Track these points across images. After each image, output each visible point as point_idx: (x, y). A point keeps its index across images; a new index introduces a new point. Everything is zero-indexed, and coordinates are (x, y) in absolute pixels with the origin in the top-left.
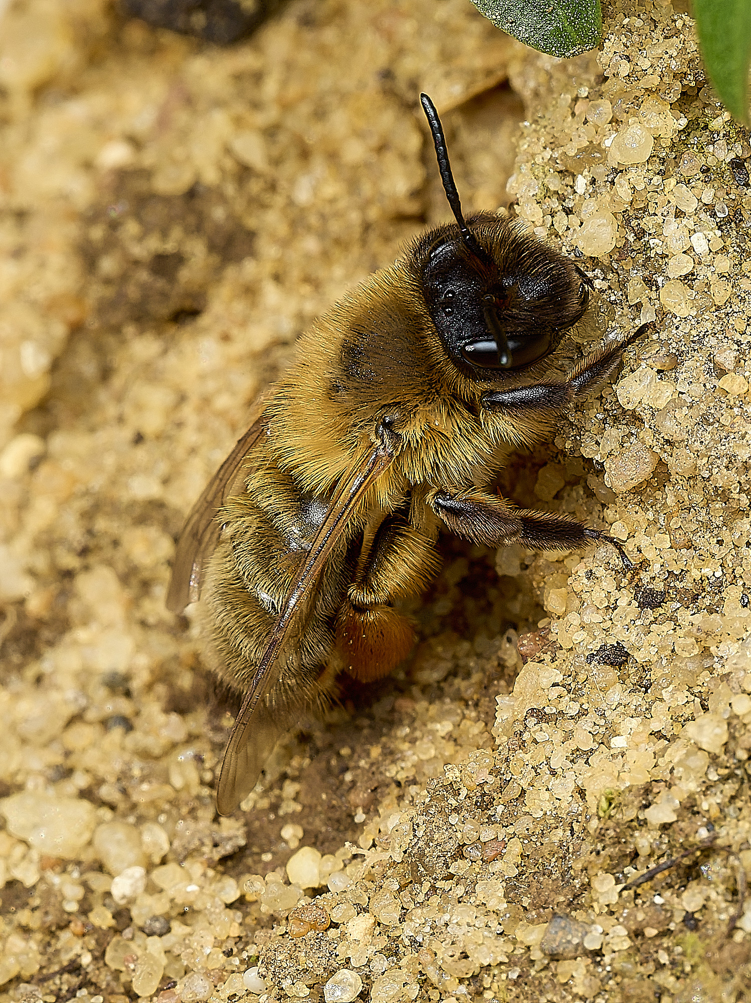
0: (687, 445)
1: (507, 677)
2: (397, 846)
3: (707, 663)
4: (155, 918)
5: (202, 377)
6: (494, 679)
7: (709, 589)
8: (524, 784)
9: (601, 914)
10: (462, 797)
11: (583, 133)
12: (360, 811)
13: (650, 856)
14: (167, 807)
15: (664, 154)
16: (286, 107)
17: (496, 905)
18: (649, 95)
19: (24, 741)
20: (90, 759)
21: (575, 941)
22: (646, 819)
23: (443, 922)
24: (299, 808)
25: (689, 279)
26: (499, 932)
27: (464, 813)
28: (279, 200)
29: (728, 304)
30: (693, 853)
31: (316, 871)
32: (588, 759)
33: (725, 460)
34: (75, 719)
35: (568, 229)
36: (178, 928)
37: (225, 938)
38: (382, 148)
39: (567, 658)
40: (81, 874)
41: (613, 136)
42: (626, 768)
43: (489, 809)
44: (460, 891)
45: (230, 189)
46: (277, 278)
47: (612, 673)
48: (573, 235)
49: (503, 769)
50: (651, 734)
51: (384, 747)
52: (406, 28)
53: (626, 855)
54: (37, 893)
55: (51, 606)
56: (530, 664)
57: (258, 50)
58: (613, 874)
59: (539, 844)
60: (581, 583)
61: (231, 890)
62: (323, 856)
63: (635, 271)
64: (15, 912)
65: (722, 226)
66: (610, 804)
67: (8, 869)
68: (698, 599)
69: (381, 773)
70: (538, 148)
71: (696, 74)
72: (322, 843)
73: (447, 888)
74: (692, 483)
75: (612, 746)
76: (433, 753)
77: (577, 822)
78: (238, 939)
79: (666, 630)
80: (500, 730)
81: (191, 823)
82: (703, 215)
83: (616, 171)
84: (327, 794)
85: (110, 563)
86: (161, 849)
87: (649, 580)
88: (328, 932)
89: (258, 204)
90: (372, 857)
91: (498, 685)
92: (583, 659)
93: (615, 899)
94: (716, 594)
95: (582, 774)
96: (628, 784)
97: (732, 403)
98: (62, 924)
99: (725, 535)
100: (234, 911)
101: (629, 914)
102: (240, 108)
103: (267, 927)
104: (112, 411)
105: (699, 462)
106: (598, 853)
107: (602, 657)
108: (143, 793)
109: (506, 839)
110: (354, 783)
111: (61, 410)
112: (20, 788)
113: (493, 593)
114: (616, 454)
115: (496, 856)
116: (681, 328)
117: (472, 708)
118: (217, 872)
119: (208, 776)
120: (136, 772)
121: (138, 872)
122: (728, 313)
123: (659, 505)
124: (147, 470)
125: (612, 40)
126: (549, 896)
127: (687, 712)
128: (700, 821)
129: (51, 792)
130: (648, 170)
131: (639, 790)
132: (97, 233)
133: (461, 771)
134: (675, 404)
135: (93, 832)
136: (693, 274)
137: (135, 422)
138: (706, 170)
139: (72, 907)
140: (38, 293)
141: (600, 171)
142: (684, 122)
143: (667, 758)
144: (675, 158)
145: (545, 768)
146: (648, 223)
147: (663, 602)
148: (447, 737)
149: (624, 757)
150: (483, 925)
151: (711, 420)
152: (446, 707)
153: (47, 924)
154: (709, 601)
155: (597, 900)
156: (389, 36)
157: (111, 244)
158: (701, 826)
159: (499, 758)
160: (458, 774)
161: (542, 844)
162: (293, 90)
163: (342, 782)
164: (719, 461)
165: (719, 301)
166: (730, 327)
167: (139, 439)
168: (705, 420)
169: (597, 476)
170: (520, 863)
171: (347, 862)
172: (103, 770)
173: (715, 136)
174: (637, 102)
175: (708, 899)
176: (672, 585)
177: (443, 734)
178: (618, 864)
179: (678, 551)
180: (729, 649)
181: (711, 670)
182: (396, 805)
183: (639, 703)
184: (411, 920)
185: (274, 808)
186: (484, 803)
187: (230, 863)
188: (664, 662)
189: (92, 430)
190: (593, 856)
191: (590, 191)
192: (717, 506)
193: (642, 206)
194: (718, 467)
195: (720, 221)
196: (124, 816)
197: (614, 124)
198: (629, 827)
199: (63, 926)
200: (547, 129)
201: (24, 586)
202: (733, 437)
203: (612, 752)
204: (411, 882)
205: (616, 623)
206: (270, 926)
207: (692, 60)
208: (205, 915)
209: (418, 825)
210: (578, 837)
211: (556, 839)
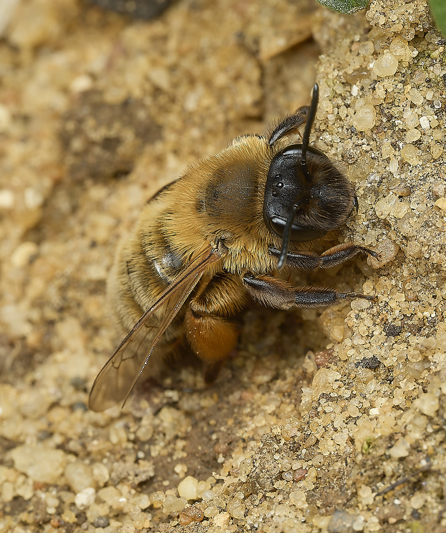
0: (416, 239)
1: (308, 379)
2: (243, 472)
3: (426, 366)
4: (100, 518)
5: (131, 209)
6: (300, 380)
7: (428, 324)
8: (318, 436)
9: (363, 510)
10: (282, 444)
11: (357, 61)
12: (221, 456)
13: (392, 476)
14: (108, 454)
15: (404, 71)
16: (182, 54)
17: (301, 506)
18: (396, 37)
19: (25, 417)
20: (63, 427)
21: (348, 525)
22: (390, 455)
23: (270, 515)
24: (185, 455)
25: (418, 143)
26: (303, 521)
27: (283, 453)
28: (176, 108)
29: (440, 158)
30: (418, 474)
31: (195, 490)
32: (356, 422)
33: (438, 247)
34: (55, 405)
35: (347, 116)
36: (114, 524)
37: (141, 528)
38: (237, 77)
39: (343, 365)
40: (58, 492)
41: (374, 62)
42: (379, 426)
43: (298, 452)
44: (280, 498)
45: (148, 101)
46: (176, 152)
47: (370, 373)
48: (350, 119)
49: (306, 428)
50: (393, 407)
51: (235, 419)
52: (252, 9)
53: (378, 476)
54: (31, 503)
55: (41, 340)
56: (322, 369)
57: (165, 23)
58: (371, 487)
59: (326, 471)
60: (352, 321)
61: (145, 501)
62: (199, 482)
63: (387, 140)
64: (19, 514)
65: (437, 113)
66: (369, 446)
67: (14, 490)
68: (421, 330)
69: (234, 434)
70: (330, 70)
71: (424, 24)
72: (199, 475)
73: (272, 496)
74: (418, 261)
75: (370, 414)
76: (264, 422)
77: (350, 457)
78: (149, 529)
79: (402, 347)
80: (304, 407)
81: (121, 464)
82: (427, 107)
83: (375, 82)
84: (202, 447)
85: (76, 316)
86: (104, 478)
87: (392, 320)
88: (203, 522)
89: (164, 110)
90: (228, 481)
91: (303, 384)
92: (353, 365)
93: (371, 502)
94: (432, 327)
95: (352, 430)
96: (380, 435)
97: (442, 215)
98: (47, 520)
99: (438, 292)
100: (147, 513)
101: (380, 510)
102: (155, 55)
103: (166, 522)
104: (77, 229)
105: (423, 249)
106: (362, 475)
107: (364, 363)
108: (95, 445)
109: (307, 468)
110: (218, 440)
111: (47, 230)
112: (22, 443)
113: (300, 332)
114: (374, 245)
115: (301, 478)
116: (413, 172)
117: (287, 397)
118: (137, 491)
119: (132, 437)
120: (90, 433)
121: (91, 491)
122: (441, 164)
123: (398, 276)
124: (98, 262)
125: (375, 4)
126: (332, 500)
127: (415, 394)
128: (422, 456)
129: (40, 445)
130: (395, 80)
131: (386, 438)
132: (71, 126)
133: (281, 429)
134: (410, 214)
135: (65, 468)
136: (420, 141)
137: (92, 234)
138: (429, 81)
139: (52, 511)
140: (36, 161)
141: (367, 82)
142: (416, 53)
143: (403, 420)
144: (411, 74)
145: (330, 427)
146: (395, 111)
147: (400, 332)
148: (272, 414)
149: (377, 420)
150: (293, 517)
151: (431, 224)
152: (272, 397)
153: (38, 520)
154: (428, 332)
155: (361, 502)
156: (242, 14)
157: (79, 132)
158: (422, 459)
159: (303, 422)
160: (280, 431)
161: (329, 471)
162: (186, 46)
163: (210, 440)
164: (435, 248)
165: (436, 156)
166: (442, 171)
167: (94, 245)
168: (427, 224)
169: (362, 260)
170: (315, 482)
171: (213, 485)
172: (71, 433)
173: (434, 61)
174: (389, 41)
175: (426, 501)
176: (406, 322)
177: (270, 412)
178: (373, 481)
179: (410, 302)
180: (439, 358)
181: (429, 370)
182: (242, 452)
183: (386, 390)
184: (251, 515)
185: (171, 455)
186: (295, 448)
187: (144, 487)
188: (401, 366)
189: (66, 241)
190: (359, 477)
191: (361, 94)
192: (433, 275)
193: (391, 101)
194: (434, 251)
195: (437, 111)
196: (83, 459)
197: (375, 55)
198: (380, 459)
199: (47, 522)
200: (336, 60)
201: (26, 329)
202: (443, 234)
203: (370, 417)
204: (251, 494)
205: (373, 345)
206: (168, 521)
207: (421, 16)
208: (130, 515)
209: (256, 460)
210: (350, 466)
211: (337, 468)
